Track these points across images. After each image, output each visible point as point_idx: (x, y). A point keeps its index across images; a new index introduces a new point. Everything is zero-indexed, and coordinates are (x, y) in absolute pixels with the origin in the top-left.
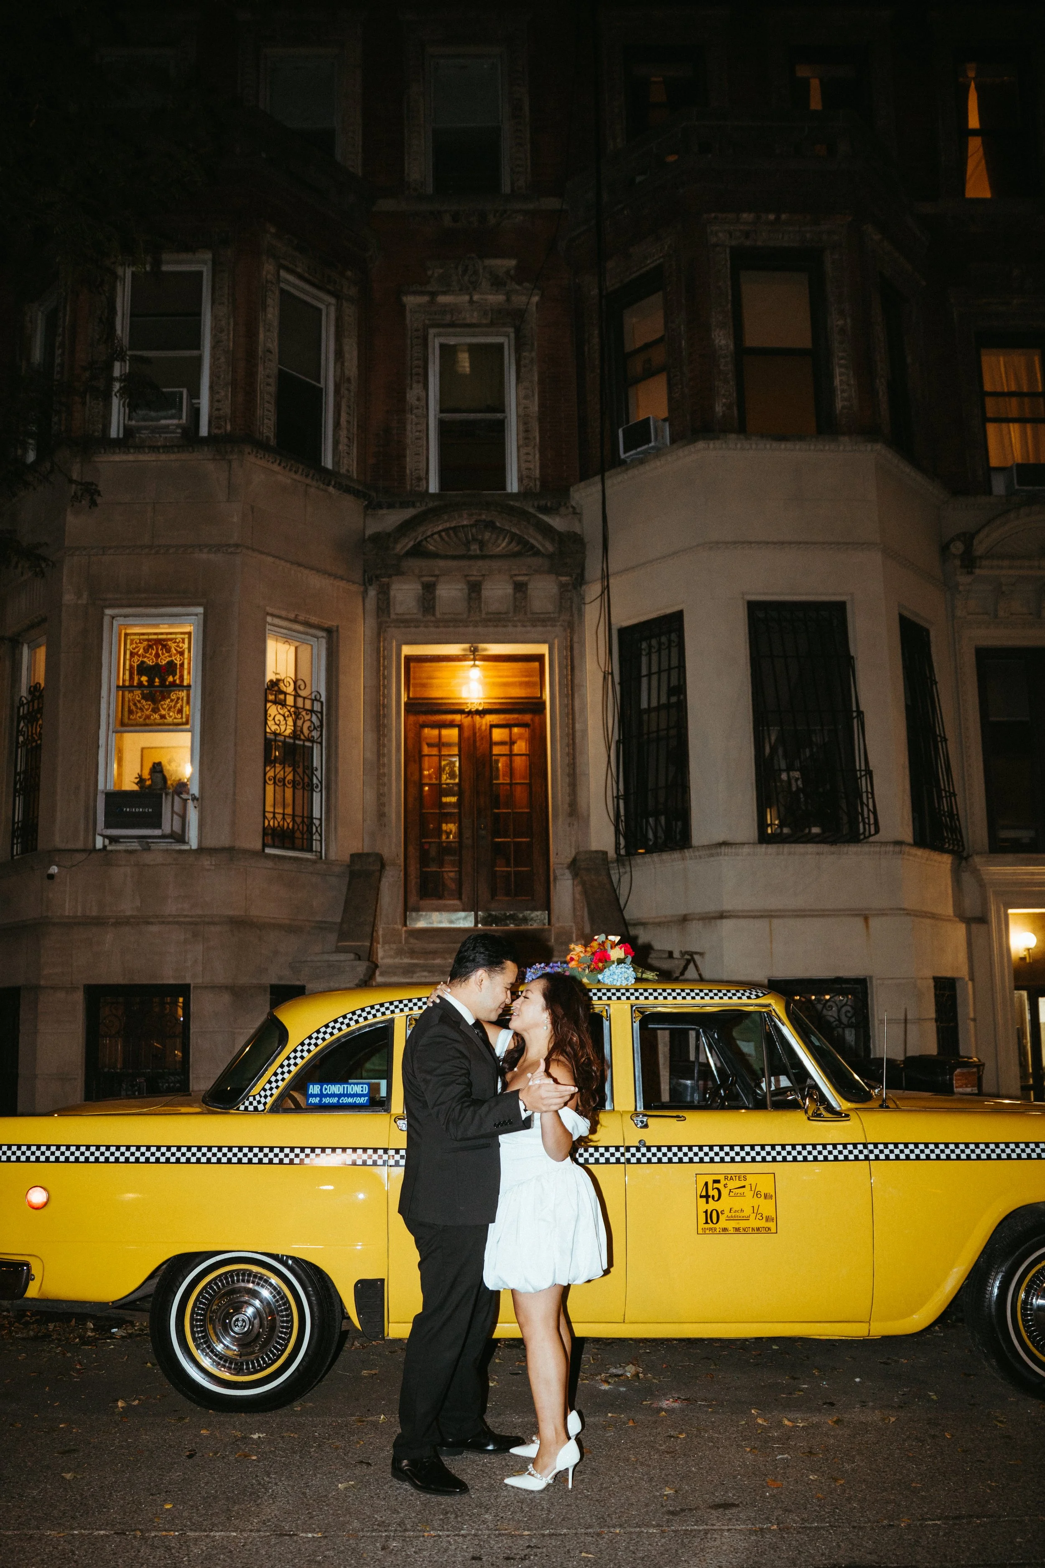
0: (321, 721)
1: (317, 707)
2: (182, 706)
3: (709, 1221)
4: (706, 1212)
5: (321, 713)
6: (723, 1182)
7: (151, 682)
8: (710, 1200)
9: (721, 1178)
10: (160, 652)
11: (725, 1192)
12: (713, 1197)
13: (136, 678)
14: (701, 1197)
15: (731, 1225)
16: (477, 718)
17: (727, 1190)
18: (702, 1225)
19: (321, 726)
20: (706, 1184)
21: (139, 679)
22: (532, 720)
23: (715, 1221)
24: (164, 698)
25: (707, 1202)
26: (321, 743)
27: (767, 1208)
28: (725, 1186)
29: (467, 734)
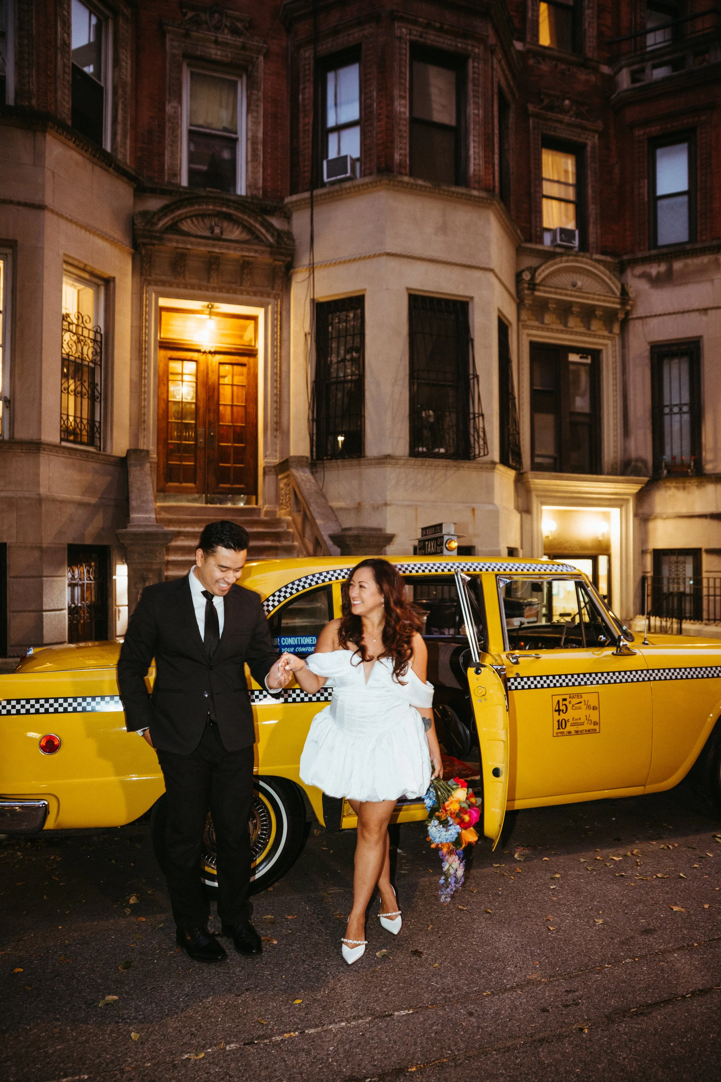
0: (101, 349)
1: (99, 338)
3: (560, 727)
4: (558, 721)
5: (101, 342)
6: (568, 700)
8: (561, 712)
9: (567, 697)
11: (570, 707)
12: (563, 710)
14: (556, 711)
15: (573, 729)
16: (210, 356)
17: (571, 705)
18: (556, 731)
19: (101, 352)
20: (558, 702)
22: (248, 362)
23: (564, 727)
25: (559, 715)
26: (101, 366)
27: (594, 716)
28: (570, 703)
29: (202, 367)
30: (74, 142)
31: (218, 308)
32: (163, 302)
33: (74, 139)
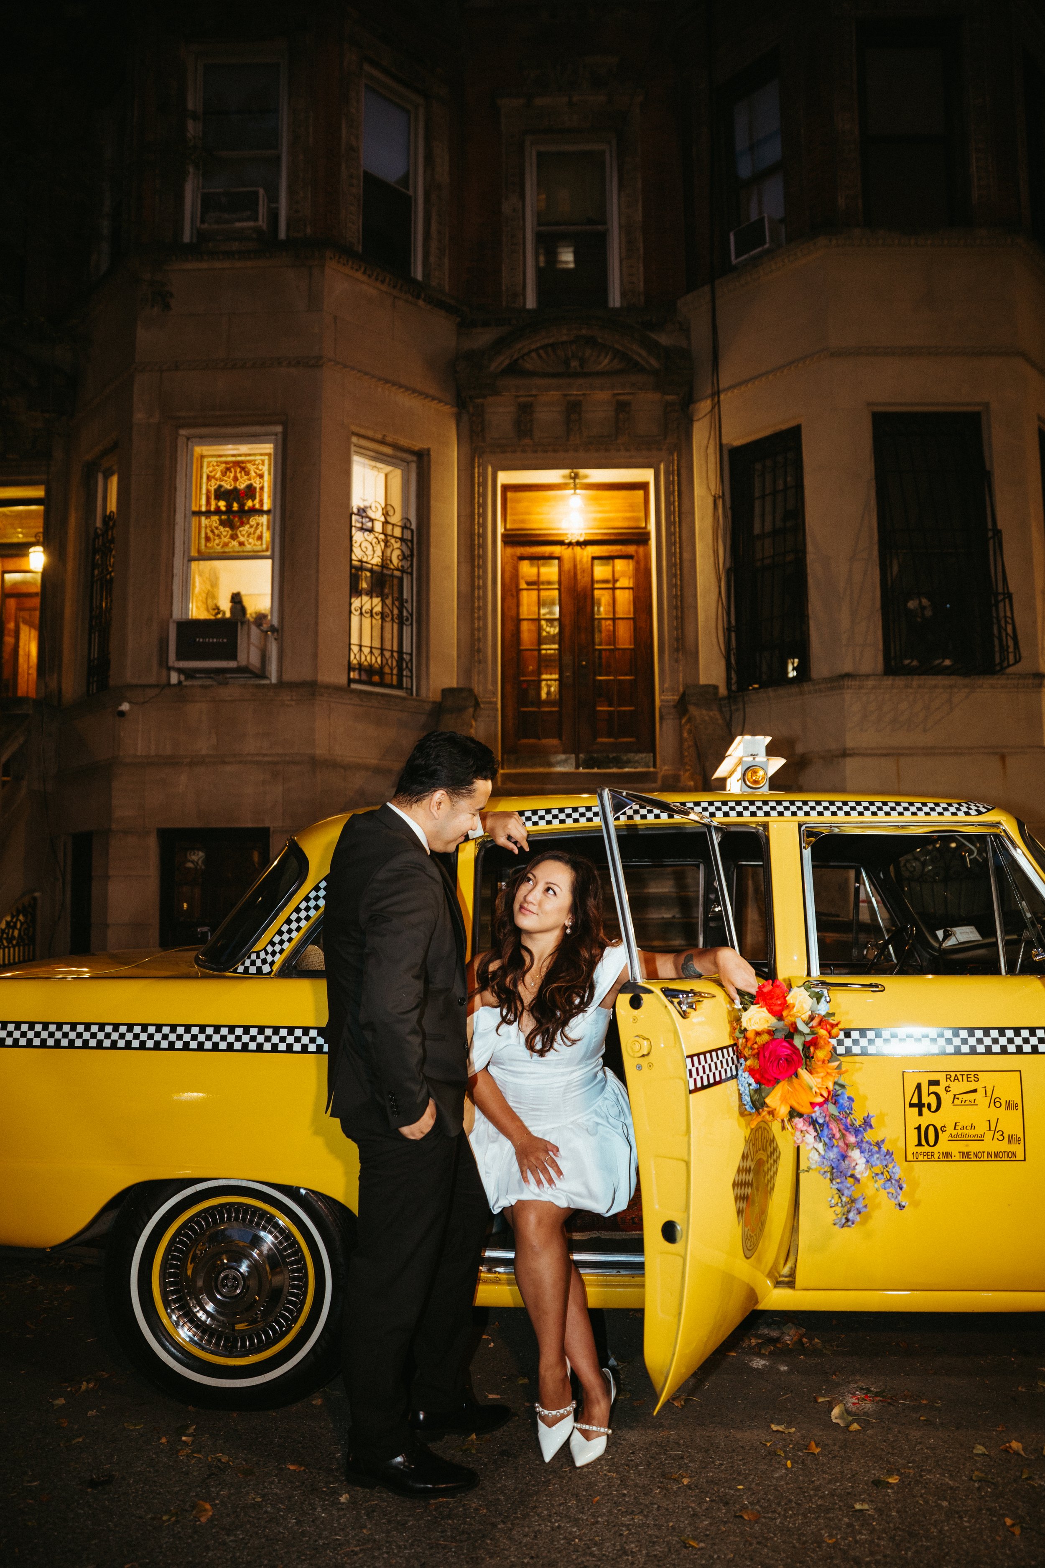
0: (412, 551)
1: (407, 535)
2: (262, 533)
3: (923, 1142)
4: (919, 1128)
5: (412, 541)
6: (944, 1083)
7: (229, 506)
8: (925, 1110)
9: (941, 1077)
10: (238, 475)
11: (946, 1098)
12: (929, 1106)
13: (213, 502)
14: (912, 1105)
15: (955, 1148)
16: (578, 549)
17: (950, 1096)
18: (912, 1148)
19: (412, 555)
20: (919, 1087)
21: (216, 504)
22: (637, 552)
23: (932, 1142)
24: (242, 524)
25: (920, 1114)
26: (411, 574)
27: (1010, 1122)
28: (947, 1090)
29: (567, 566)
30: (364, 273)
31: (586, 477)
32: (505, 477)
33: (363, 269)
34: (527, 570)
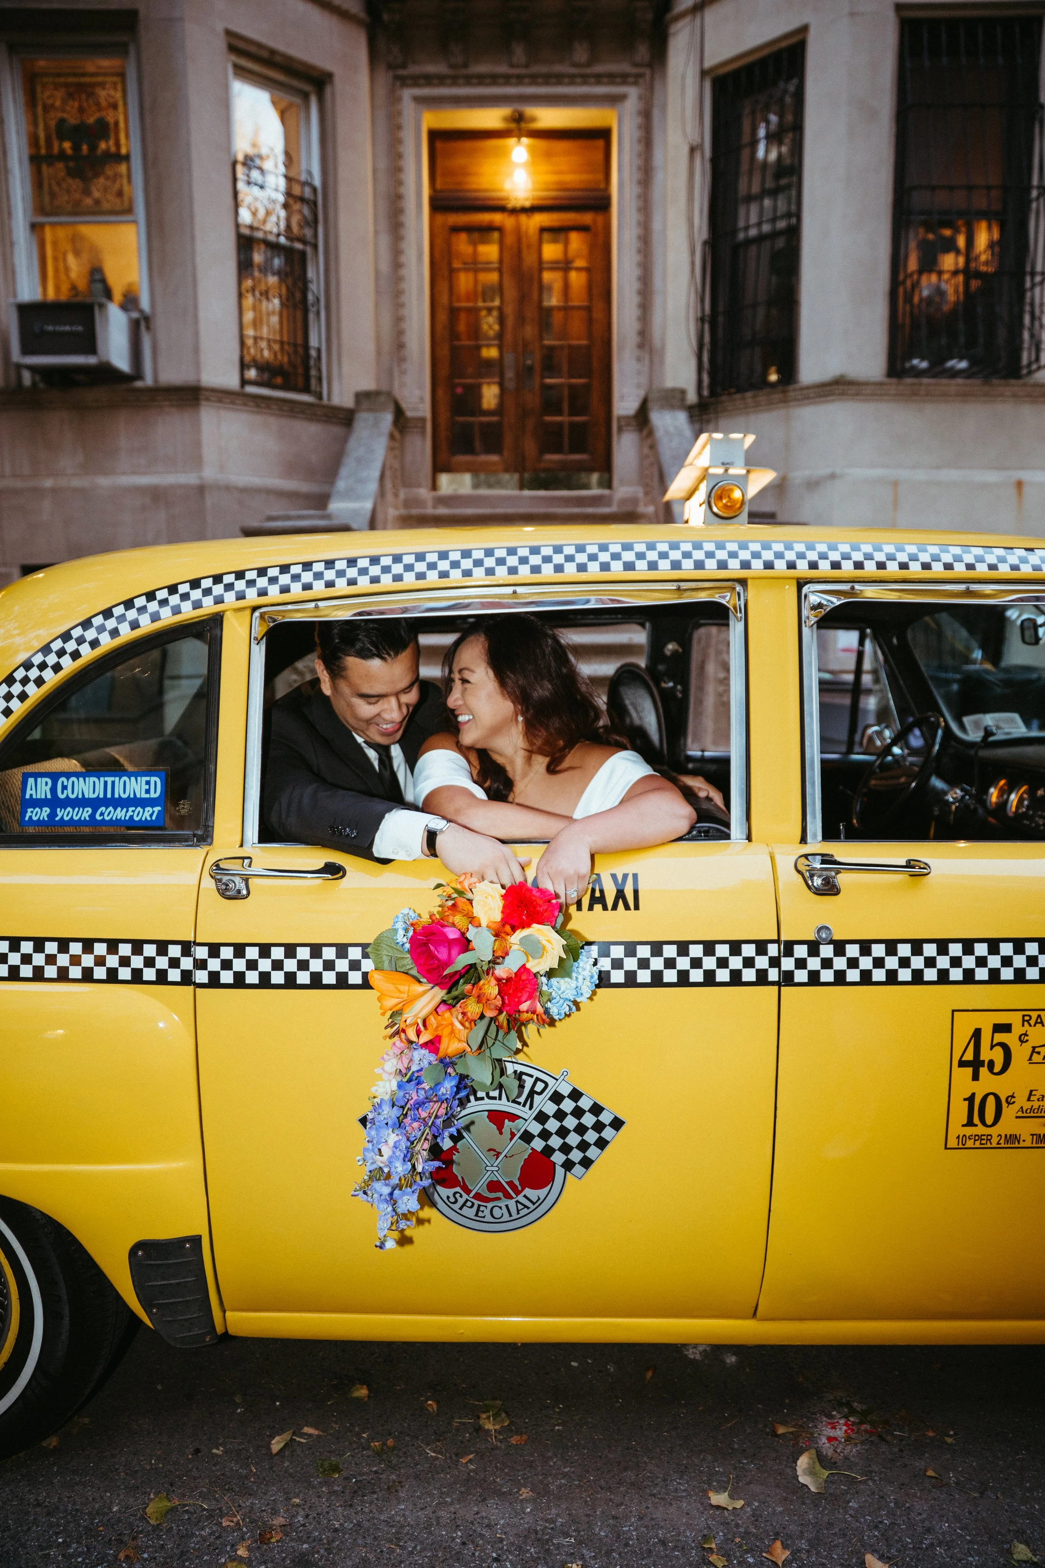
0: (316, 215)
1: (310, 195)
2: (122, 186)
3: (976, 1120)
4: (971, 1099)
5: (315, 202)
6: (1017, 1029)
7: (76, 148)
8: (984, 1071)
9: (1015, 1019)
10: (85, 104)
11: (1020, 1053)
12: (991, 1064)
13: (56, 144)
14: (962, 1064)
15: (1027, 1129)
16: (523, 218)
17: (1027, 1048)
18: (957, 1128)
19: (316, 221)
20: (977, 1034)
21: (60, 146)
22: (595, 221)
23: (989, 1119)
24: (97, 175)
25: (976, 1077)
26: (316, 246)
28: (1023, 1039)
29: (510, 240)
31: (533, 119)
32: (430, 118)
34: (462, 244)
